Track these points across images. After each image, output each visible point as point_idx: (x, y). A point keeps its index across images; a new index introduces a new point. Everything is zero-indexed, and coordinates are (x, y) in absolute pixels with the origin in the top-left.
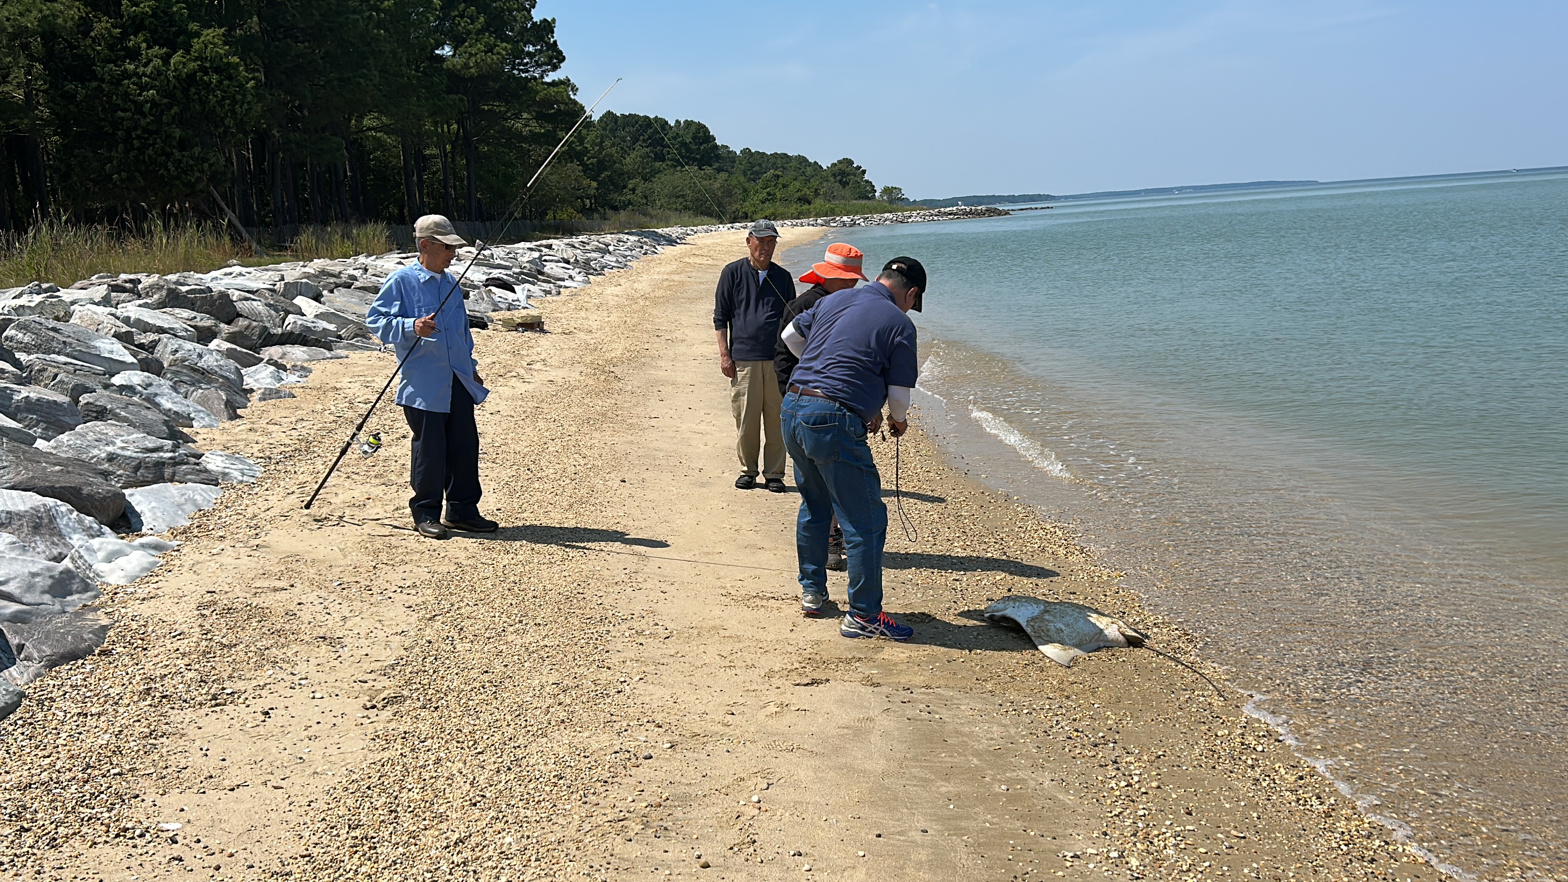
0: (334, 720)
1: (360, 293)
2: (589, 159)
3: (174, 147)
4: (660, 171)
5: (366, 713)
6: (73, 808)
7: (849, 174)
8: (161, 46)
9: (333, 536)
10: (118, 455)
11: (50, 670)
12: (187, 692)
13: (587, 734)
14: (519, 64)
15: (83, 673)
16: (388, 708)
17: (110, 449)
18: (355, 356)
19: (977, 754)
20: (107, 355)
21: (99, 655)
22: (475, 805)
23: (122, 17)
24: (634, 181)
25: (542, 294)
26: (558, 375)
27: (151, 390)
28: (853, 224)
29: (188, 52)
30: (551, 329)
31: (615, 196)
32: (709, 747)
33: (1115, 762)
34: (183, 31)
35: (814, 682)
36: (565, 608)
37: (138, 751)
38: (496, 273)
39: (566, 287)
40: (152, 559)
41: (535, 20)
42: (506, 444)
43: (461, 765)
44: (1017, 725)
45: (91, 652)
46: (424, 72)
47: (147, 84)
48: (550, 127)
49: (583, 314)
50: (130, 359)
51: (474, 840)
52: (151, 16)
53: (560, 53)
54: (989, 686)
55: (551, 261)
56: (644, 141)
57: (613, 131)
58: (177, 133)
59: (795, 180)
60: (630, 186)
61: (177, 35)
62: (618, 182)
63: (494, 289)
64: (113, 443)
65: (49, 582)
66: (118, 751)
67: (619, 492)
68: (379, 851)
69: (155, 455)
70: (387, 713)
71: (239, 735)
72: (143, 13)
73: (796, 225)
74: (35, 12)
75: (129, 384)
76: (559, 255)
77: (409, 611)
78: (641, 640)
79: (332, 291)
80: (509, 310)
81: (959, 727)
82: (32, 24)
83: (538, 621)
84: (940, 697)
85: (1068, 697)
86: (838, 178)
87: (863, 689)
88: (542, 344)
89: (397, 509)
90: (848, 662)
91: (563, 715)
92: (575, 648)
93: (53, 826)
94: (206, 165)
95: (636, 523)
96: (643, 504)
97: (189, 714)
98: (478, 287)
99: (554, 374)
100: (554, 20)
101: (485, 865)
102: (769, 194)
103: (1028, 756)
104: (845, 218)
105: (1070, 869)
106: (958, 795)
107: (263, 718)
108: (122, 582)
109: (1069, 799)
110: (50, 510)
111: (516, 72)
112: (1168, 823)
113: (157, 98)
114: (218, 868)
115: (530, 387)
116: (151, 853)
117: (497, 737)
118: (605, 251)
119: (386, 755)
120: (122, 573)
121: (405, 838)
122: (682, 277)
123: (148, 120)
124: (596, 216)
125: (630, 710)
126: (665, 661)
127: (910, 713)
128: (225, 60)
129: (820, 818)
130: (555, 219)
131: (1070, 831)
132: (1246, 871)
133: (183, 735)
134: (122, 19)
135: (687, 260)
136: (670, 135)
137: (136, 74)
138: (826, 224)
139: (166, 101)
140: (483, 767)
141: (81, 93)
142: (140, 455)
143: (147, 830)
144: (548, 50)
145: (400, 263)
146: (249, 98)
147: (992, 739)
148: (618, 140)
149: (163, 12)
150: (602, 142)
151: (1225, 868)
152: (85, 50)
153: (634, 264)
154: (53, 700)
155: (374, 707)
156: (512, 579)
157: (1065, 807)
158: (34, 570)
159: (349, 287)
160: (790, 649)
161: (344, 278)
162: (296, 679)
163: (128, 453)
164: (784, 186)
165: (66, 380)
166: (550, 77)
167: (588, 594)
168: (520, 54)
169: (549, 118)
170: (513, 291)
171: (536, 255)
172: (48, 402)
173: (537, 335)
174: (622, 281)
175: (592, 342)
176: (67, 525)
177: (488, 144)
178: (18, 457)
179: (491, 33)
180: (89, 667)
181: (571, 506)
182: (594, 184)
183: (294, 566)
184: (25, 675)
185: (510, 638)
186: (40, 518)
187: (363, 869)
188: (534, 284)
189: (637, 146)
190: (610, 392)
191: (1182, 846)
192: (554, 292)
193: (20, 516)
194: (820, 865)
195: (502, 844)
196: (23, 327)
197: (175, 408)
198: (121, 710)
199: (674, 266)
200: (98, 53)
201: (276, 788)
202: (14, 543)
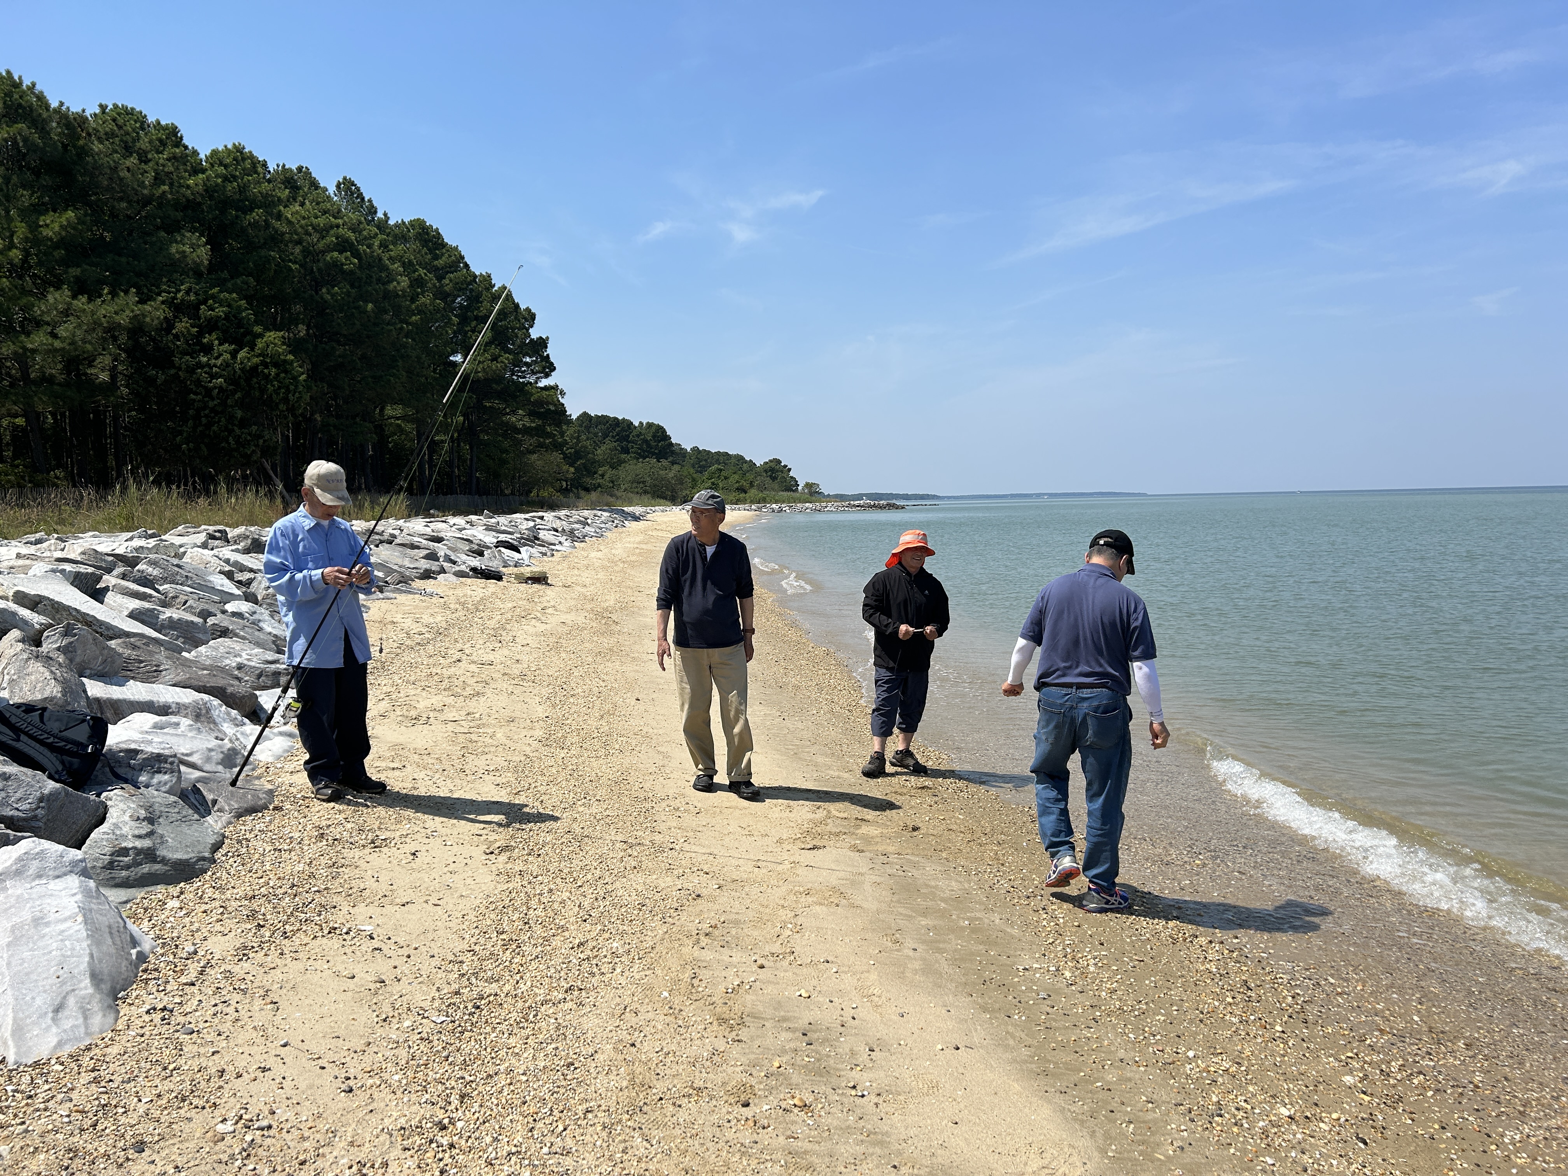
0: (466, 861)
1: (401, 549)
2: (568, 449)
3: (235, 425)
4: (625, 462)
5: (487, 857)
6: (291, 913)
7: (777, 471)
8: (230, 344)
9: (425, 732)
10: (245, 665)
11: (238, 819)
12: (351, 837)
13: (655, 877)
14: (518, 371)
15: (264, 823)
16: (503, 854)
17: (238, 660)
18: (402, 598)
19: (943, 900)
20: (219, 588)
21: (273, 810)
22: (585, 921)
23: (199, 319)
24: (603, 469)
25: (540, 555)
26: (568, 618)
27: (256, 617)
28: (781, 510)
29: (252, 349)
30: (553, 583)
31: (588, 481)
32: (747, 889)
33: (1044, 909)
34: (249, 332)
35: (814, 848)
36: (616, 789)
37: (327, 876)
38: (503, 537)
39: (557, 551)
40: (290, 744)
41: (532, 337)
42: (540, 669)
43: (568, 894)
44: (969, 882)
45: (267, 808)
46: (440, 374)
47: (216, 373)
48: (540, 422)
49: (576, 572)
50: (237, 592)
51: (591, 944)
52: (224, 319)
53: (552, 364)
54: (944, 855)
55: (544, 529)
56: (613, 437)
57: (588, 428)
58: (239, 414)
59: (734, 473)
60: (600, 472)
61: (244, 335)
62: (589, 469)
63: (503, 549)
64: (240, 656)
65: (221, 756)
66: (312, 876)
67: (636, 707)
68: (524, 949)
69: (273, 666)
70: (503, 858)
71: (397, 868)
72: (217, 317)
73: (735, 509)
74: (128, 312)
75: (239, 611)
76: (549, 526)
77: (498, 788)
78: (678, 814)
79: (377, 546)
80: (516, 566)
81: (927, 882)
82: (124, 320)
83: (598, 798)
84: (909, 861)
85: (1003, 865)
86: (769, 474)
87: (852, 854)
88: (548, 594)
89: (468, 714)
90: (837, 834)
91: (634, 864)
92: (630, 818)
93: (281, 924)
94: (261, 441)
95: (655, 731)
96: (657, 717)
97: (357, 853)
98: (491, 548)
99: (563, 617)
100: (548, 338)
101: (603, 961)
102: (713, 484)
103: (980, 903)
104: (774, 506)
105: (1023, 978)
106: (935, 927)
107: (412, 857)
108: (270, 760)
109: (1015, 932)
110: (206, 703)
111: (515, 377)
112: (1088, 950)
113: (224, 385)
114: (409, 956)
115: (548, 627)
116: (358, 944)
117: (589, 876)
118: (584, 524)
119: (511, 886)
120: (270, 753)
121: (541, 941)
122: (649, 547)
123: (215, 402)
124: (571, 495)
125: (683, 862)
126: (700, 829)
127: (890, 871)
128: (282, 357)
129: (838, 939)
130: (538, 496)
131: (1019, 953)
132: (1147, 982)
133: (357, 867)
134: (199, 320)
135: (650, 533)
136: (634, 433)
137: (208, 365)
138: (760, 509)
139: (231, 387)
140: (585, 896)
141: (161, 378)
142: (262, 665)
143: (350, 930)
144: (541, 361)
145: (427, 526)
146: (301, 388)
147: (953, 890)
148: (591, 435)
149: (234, 316)
150: (579, 436)
151: (1132, 980)
152: (167, 343)
153: (608, 534)
154: (248, 840)
155: (492, 853)
156: (571, 767)
157: (1013, 937)
158: (210, 746)
159: (391, 543)
160: (792, 824)
161: (386, 536)
162: (429, 831)
163: (253, 664)
164: (726, 478)
165: (194, 605)
166: (543, 383)
167: (631, 780)
168: (518, 363)
169: (539, 415)
170: (520, 552)
171: (531, 524)
172: (187, 621)
173: (544, 587)
174: (602, 548)
175: (589, 594)
176: (219, 716)
177: (488, 434)
178: (174, 663)
179: (496, 346)
180: (268, 819)
181: (602, 717)
182: (572, 470)
183: (401, 752)
184: (219, 822)
185: (581, 809)
186: (199, 709)
187: (516, 960)
188: (533, 547)
189: (607, 441)
190: (612, 633)
191: (1100, 965)
192: (549, 554)
193: (187, 707)
194: (844, 969)
195: (612, 948)
196: (154, 563)
197: (274, 632)
198: (306, 848)
199: (641, 537)
200: (178, 347)
201: (435, 905)
202: (192, 725)
